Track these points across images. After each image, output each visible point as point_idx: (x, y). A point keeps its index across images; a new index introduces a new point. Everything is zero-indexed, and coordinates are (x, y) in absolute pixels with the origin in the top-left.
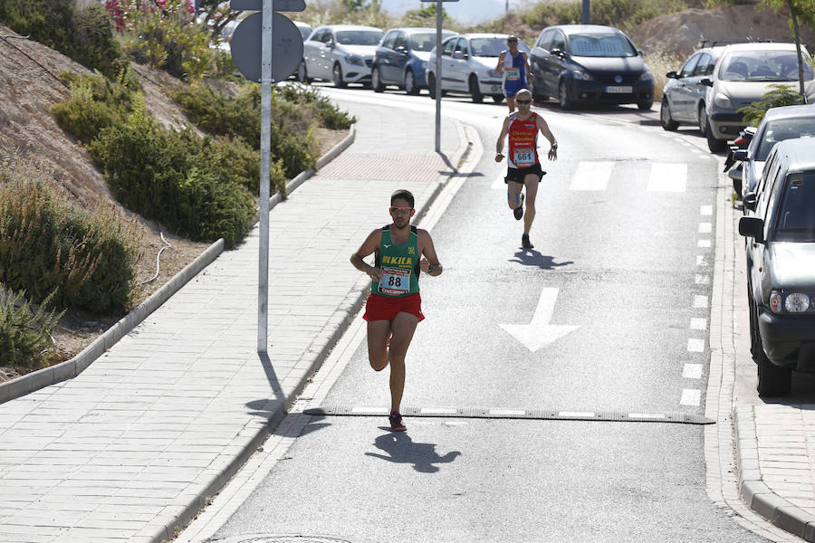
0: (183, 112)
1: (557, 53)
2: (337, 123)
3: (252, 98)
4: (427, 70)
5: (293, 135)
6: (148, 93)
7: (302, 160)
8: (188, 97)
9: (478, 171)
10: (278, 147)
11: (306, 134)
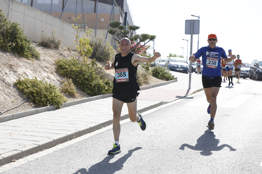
1: (256, 66)
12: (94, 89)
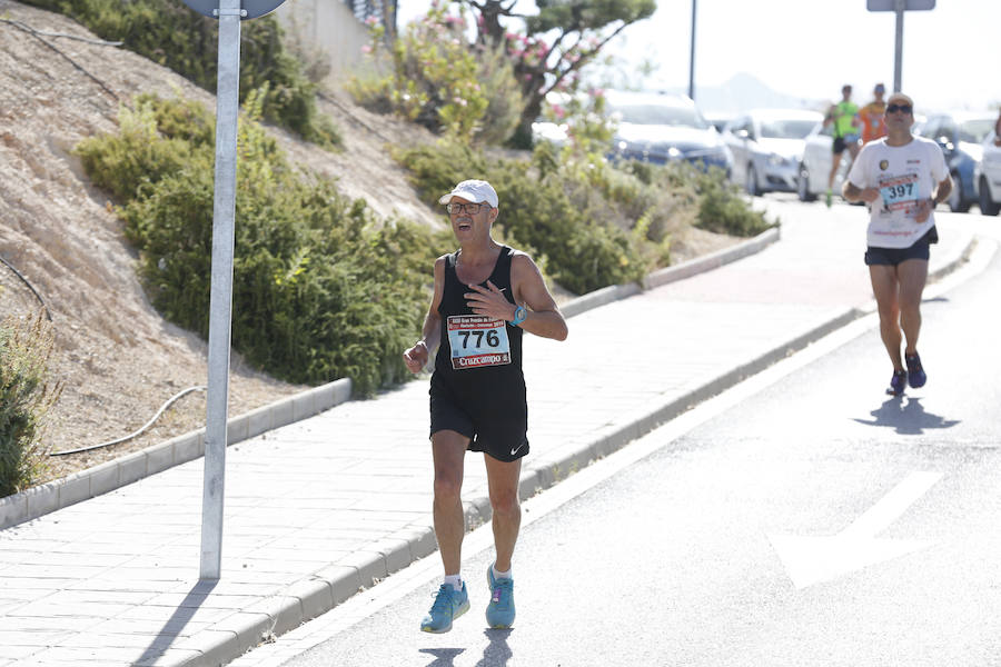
0: (412, 184)
2: (747, 227)
3: (538, 163)
4: (977, 172)
5: (603, 224)
6: (351, 149)
7: (612, 268)
8: (422, 160)
9: (947, 296)
10: (571, 243)
11: (633, 227)
12: (580, 266)
